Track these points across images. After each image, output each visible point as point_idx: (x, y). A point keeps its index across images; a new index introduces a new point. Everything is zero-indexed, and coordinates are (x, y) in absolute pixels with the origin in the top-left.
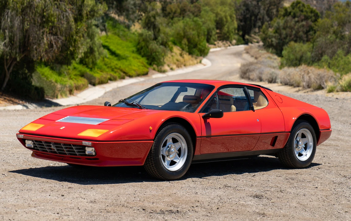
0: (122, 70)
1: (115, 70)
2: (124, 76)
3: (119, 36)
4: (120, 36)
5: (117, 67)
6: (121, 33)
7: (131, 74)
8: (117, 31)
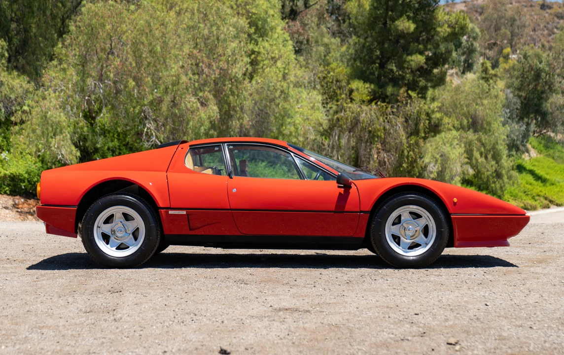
0: (546, 199)
1: (537, 198)
2: (548, 204)
3: (553, 158)
4: (555, 158)
5: (542, 194)
6: (557, 154)
7: (559, 202)
8: (551, 151)
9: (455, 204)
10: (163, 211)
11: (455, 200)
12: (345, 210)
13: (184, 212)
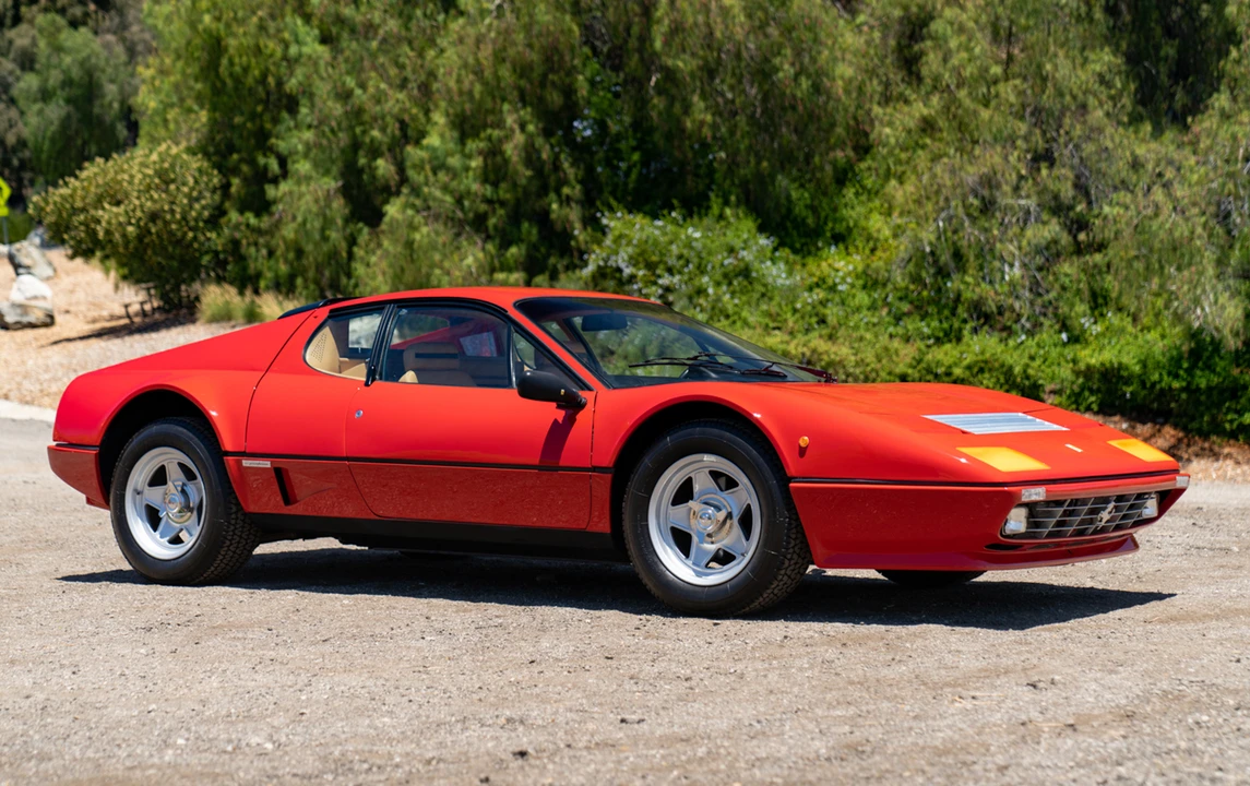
9: (802, 451)
10: (230, 460)
11: (804, 441)
12: (562, 463)
13: (266, 464)
